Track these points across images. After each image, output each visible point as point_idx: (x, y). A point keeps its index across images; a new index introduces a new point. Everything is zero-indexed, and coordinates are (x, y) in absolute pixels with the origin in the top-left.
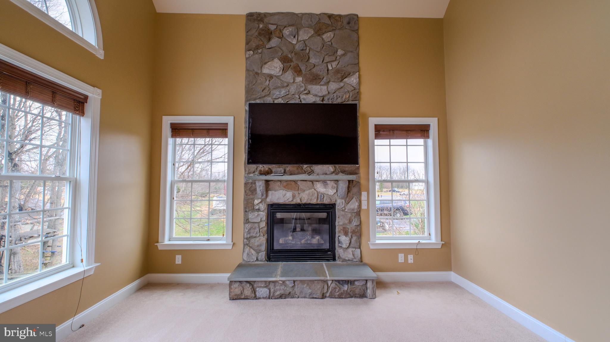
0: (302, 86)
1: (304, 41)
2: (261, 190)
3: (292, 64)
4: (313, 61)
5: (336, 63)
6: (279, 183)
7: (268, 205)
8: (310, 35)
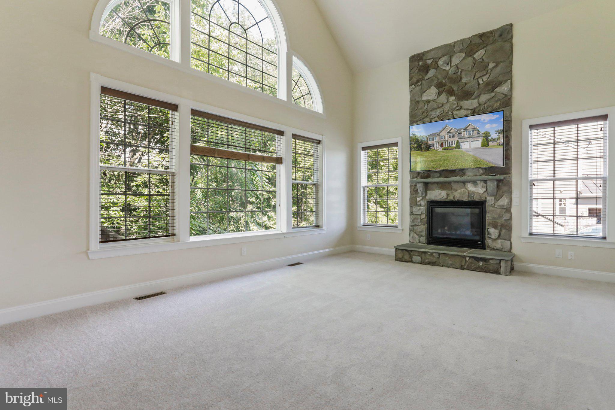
0: (455, 104)
1: (456, 65)
2: (421, 190)
3: (446, 87)
4: (464, 80)
5: (487, 76)
6: (436, 185)
7: (428, 202)
8: (461, 58)
